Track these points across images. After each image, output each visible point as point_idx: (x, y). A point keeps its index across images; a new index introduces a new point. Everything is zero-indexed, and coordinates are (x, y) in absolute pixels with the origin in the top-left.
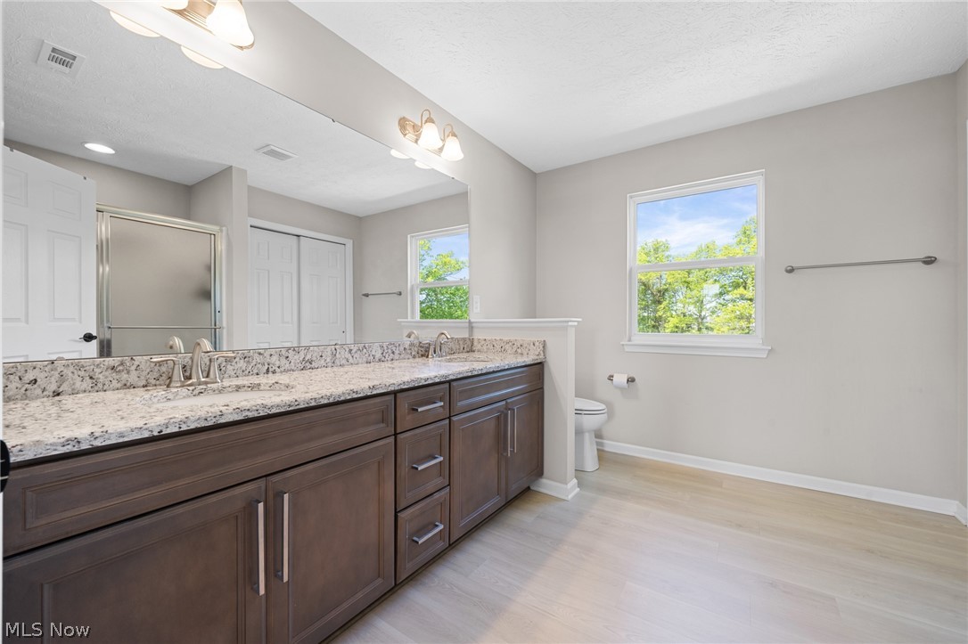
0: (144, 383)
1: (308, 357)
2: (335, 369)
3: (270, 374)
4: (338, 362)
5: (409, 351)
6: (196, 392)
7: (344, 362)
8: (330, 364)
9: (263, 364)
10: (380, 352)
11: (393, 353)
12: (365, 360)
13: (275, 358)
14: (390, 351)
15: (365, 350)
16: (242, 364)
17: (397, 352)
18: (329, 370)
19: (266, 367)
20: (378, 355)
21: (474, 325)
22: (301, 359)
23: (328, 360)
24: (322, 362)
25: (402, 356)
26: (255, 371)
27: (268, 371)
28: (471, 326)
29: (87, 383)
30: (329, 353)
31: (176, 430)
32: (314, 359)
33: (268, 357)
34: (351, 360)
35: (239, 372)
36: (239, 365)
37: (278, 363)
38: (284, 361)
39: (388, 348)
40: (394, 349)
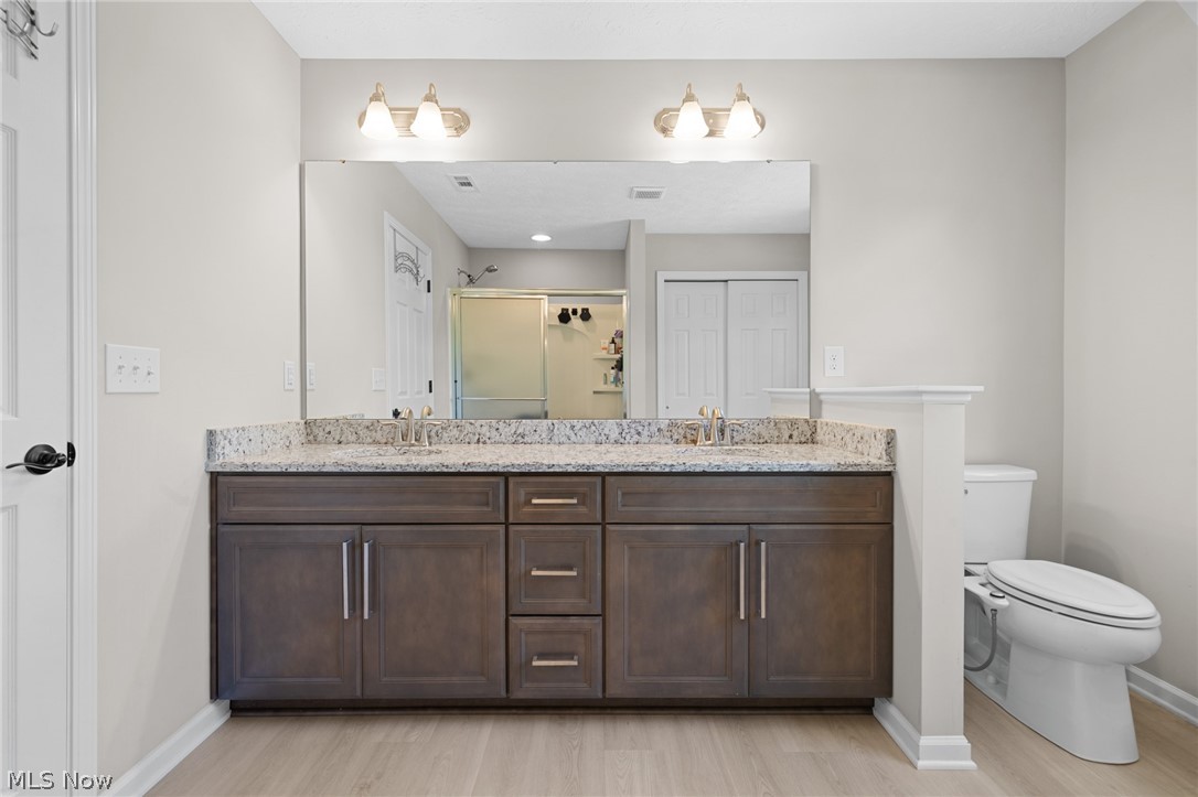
0: (385, 441)
1: (520, 431)
2: (552, 447)
3: (481, 445)
4: (556, 439)
5: (669, 434)
6: (401, 452)
7: (563, 439)
8: (546, 441)
9: (474, 434)
10: (617, 431)
11: (639, 434)
12: (594, 439)
13: (485, 429)
14: (633, 431)
15: (593, 428)
16: (455, 432)
17: (645, 433)
18: (545, 447)
19: (477, 437)
20: (614, 435)
21: (822, 397)
22: (513, 432)
23: (544, 436)
24: (536, 437)
25: (654, 439)
26: (467, 440)
27: (478, 441)
28: (815, 401)
29: (354, 438)
30: (545, 428)
31: (295, 470)
32: (527, 433)
33: (479, 427)
34: (573, 438)
35: (453, 439)
36: (451, 434)
37: (488, 434)
38: (495, 433)
39: (629, 428)
40: (640, 429)
